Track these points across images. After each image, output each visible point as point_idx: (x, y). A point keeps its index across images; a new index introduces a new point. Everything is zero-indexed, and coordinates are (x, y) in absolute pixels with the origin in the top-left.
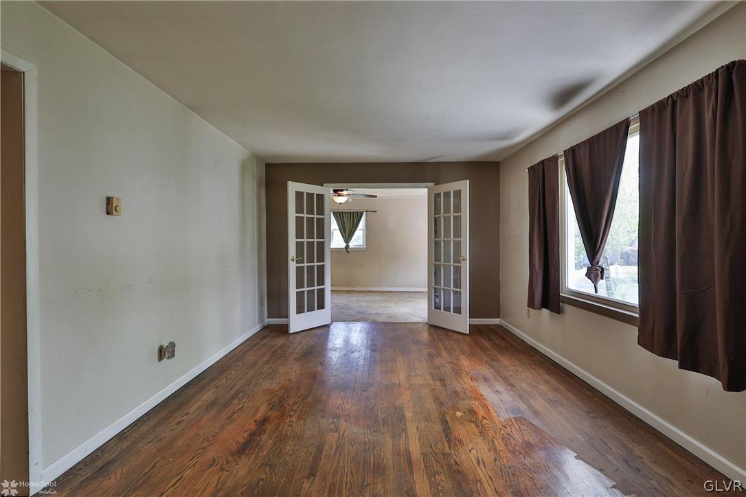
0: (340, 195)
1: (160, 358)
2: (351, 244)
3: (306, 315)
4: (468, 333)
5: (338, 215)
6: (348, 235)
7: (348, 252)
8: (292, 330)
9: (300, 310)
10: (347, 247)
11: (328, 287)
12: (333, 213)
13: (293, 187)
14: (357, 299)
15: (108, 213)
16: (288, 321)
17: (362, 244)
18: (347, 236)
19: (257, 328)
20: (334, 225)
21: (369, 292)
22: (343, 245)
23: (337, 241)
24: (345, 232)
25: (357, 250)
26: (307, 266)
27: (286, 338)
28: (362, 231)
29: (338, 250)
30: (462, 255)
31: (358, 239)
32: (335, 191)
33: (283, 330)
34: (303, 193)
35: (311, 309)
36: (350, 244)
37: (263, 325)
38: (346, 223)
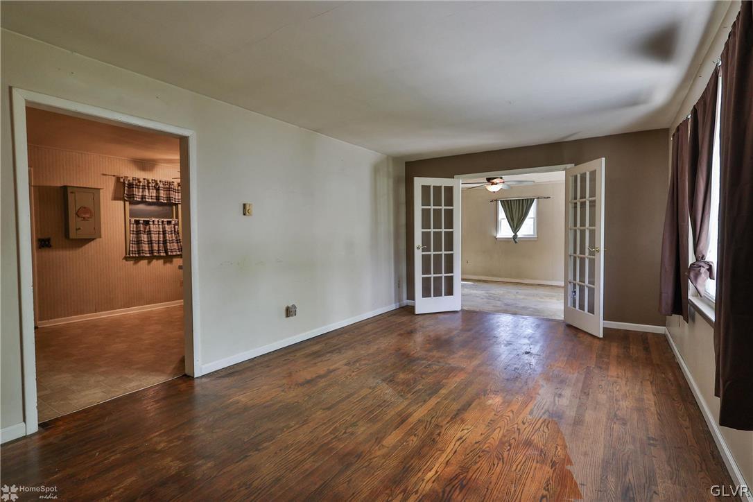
0: (493, 184)
1: (287, 316)
2: (520, 234)
3: (432, 299)
4: (601, 336)
5: (506, 202)
6: (516, 224)
7: (516, 242)
8: (417, 312)
9: (426, 294)
10: (515, 236)
11: (457, 274)
12: (501, 201)
13: (419, 182)
14: (518, 291)
15: (244, 214)
16: (414, 303)
17: (532, 233)
18: (516, 226)
19: (393, 307)
20: (502, 215)
21: (539, 285)
22: (510, 234)
23: (505, 231)
24: (513, 220)
25: (527, 240)
26: (434, 255)
27: (410, 317)
28: (533, 220)
29: (506, 240)
30: (596, 246)
31: (528, 228)
32: (489, 180)
33: (409, 310)
34: (430, 186)
35: (438, 294)
36: (518, 234)
37: (400, 305)
38: (514, 211)
